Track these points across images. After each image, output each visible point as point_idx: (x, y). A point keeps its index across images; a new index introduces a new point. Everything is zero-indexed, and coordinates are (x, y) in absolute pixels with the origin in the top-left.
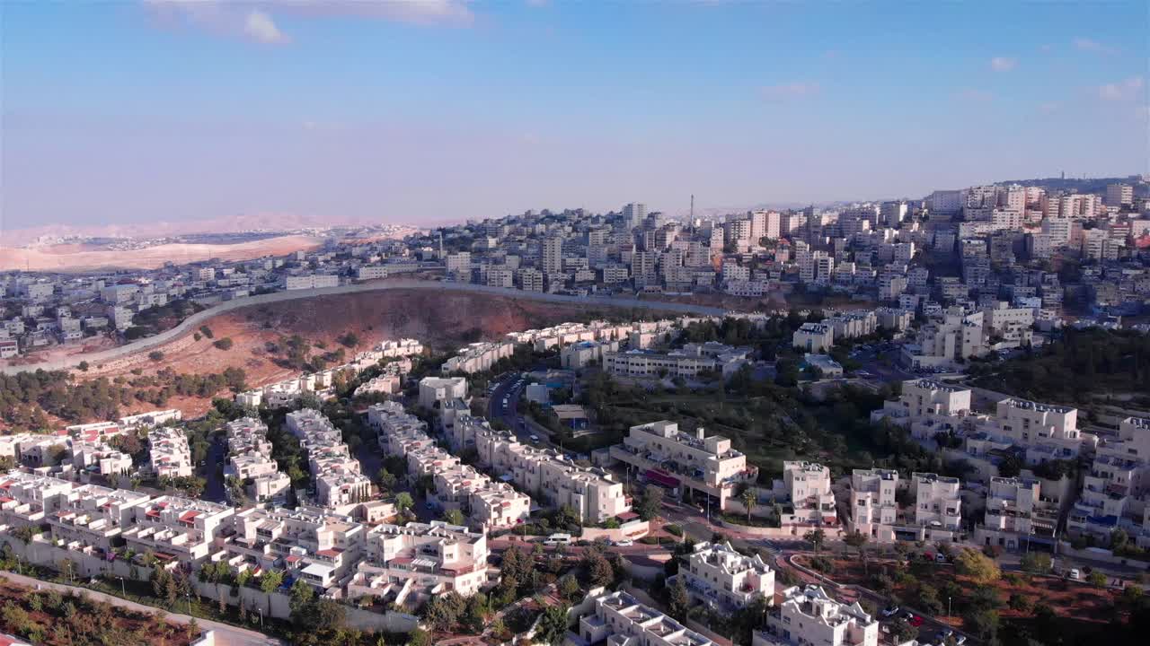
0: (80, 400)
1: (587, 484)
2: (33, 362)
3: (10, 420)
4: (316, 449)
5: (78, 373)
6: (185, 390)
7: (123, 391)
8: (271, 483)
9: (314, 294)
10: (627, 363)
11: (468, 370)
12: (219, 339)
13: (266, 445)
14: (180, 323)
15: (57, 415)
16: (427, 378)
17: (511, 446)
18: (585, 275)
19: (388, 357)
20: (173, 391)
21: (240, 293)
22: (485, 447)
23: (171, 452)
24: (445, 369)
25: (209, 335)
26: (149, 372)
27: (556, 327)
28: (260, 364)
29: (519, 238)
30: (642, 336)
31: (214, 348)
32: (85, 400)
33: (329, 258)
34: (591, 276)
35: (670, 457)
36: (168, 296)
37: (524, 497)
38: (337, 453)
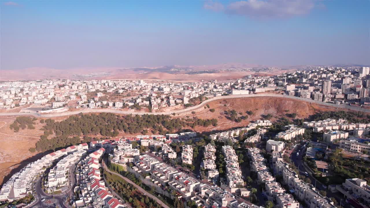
0: (172, 124)
1: (322, 205)
2: (161, 112)
3: (154, 128)
4: (229, 163)
5: (172, 116)
6: (200, 124)
7: (183, 123)
8: (213, 173)
9: (240, 97)
10: (350, 146)
11: (285, 139)
12: (211, 109)
13: (214, 157)
14: (201, 103)
15: (166, 128)
16: (270, 140)
17: (295, 179)
18: (340, 96)
19: (259, 126)
20: (197, 124)
21: (219, 95)
22: (286, 177)
23: (187, 154)
24: (277, 137)
25: (208, 107)
26: (191, 118)
27: (324, 121)
28: (222, 118)
29: (315, 79)
30: (359, 131)
31: (209, 111)
32: (173, 124)
33: (248, 83)
34: (343, 97)
35: (361, 196)
36: (199, 94)
37: (297, 203)
38: (235, 166)
